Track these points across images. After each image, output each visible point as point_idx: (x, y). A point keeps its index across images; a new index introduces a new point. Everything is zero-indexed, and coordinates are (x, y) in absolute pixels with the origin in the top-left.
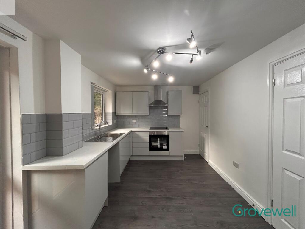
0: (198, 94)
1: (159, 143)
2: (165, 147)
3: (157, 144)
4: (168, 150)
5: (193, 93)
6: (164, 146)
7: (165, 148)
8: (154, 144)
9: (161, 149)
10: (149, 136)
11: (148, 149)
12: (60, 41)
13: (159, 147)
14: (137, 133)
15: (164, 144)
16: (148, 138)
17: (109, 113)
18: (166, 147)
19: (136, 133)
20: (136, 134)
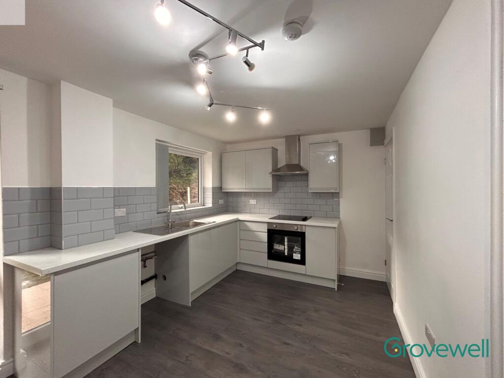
0: (383, 144)
1: (286, 247)
2: (297, 256)
3: (284, 248)
4: (302, 262)
5: (372, 145)
6: (295, 253)
7: (297, 258)
8: (277, 247)
9: (289, 259)
10: (266, 231)
11: (266, 255)
12: (60, 82)
13: (286, 254)
14: (248, 224)
15: (294, 250)
16: (267, 234)
17: (208, 188)
18: (299, 255)
19: (246, 223)
20: (246, 225)
